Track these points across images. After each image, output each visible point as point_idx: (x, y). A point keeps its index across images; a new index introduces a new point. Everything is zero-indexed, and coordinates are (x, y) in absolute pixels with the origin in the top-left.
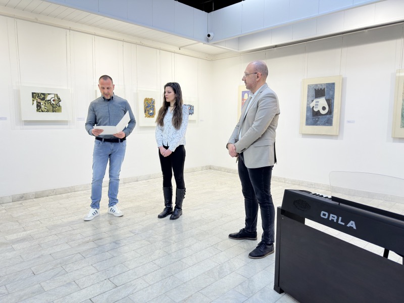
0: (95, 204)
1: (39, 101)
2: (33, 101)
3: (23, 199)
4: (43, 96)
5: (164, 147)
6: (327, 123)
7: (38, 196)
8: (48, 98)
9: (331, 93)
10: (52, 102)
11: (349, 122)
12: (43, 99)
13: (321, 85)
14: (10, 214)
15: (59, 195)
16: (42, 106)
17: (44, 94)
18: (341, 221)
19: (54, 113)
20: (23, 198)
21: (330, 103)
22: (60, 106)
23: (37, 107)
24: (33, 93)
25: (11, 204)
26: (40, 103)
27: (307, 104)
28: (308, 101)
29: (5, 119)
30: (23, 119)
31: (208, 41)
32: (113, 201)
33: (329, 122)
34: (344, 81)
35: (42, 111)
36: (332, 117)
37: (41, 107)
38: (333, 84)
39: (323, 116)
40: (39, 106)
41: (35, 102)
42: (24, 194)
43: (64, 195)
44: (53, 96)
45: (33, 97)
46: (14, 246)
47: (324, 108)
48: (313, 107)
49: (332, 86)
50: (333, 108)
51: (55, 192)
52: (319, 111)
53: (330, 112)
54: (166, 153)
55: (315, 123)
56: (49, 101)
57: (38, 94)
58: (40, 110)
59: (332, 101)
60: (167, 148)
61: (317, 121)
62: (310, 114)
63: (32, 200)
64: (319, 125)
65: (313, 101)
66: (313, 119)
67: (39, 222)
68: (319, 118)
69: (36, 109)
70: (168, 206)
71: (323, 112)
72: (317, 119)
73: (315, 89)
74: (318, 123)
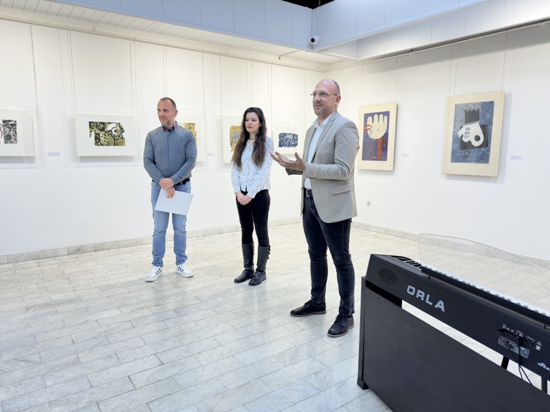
0: (158, 262)
1: (98, 131)
2: (91, 132)
3: (81, 251)
4: (102, 126)
5: (242, 192)
6: (481, 159)
7: (97, 248)
8: (109, 128)
9: (488, 116)
10: (114, 133)
11: (513, 158)
12: (103, 130)
13: (474, 104)
14: (61, 269)
15: (122, 249)
16: (102, 139)
17: (103, 123)
18: (429, 300)
19: (116, 147)
20: (79, 250)
21: (486, 129)
22: (123, 138)
23: (96, 140)
24: (90, 123)
25: (66, 257)
26: (99, 134)
27: (454, 132)
28: (455, 127)
29: (58, 154)
30: (79, 155)
31: (312, 47)
32: (181, 258)
33: (484, 158)
34: (507, 98)
35: (102, 145)
36: (489, 151)
37: (100, 140)
38: (492, 103)
39: (476, 149)
40: (97, 138)
41: (93, 133)
42: (81, 246)
43: (128, 249)
44: (114, 125)
45: (90, 127)
46: (59, 308)
47: (477, 138)
48: (462, 136)
49: (489, 106)
50: (490, 138)
51: (117, 245)
52: (470, 142)
53: (486, 144)
54: (245, 200)
55: (464, 159)
56: (109, 131)
57: (97, 123)
58: (99, 144)
59: (489, 128)
60: (245, 193)
61: (467, 156)
62: (458, 146)
63: (89, 253)
64: (470, 162)
65: (461, 127)
66: (461, 153)
67: (92, 281)
68: (469, 152)
69: (94, 141)
70: (247, 268)
71: (476, 144)
72: (467, 154)
73: (466, 111)
74: (469, 159)
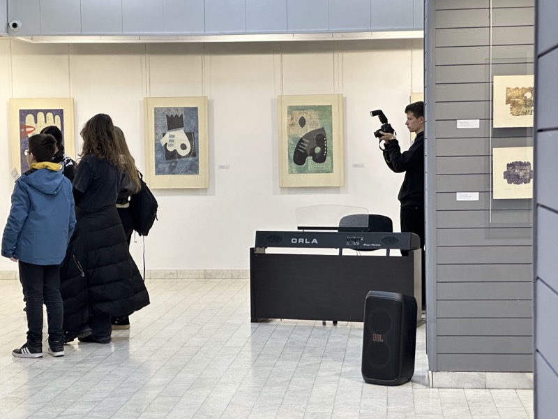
6: (190, 170)
9: (192, 123)
11: (222, 167)
13: (177, 109)
21: (192, 136)
27: (156, 140)
28: (156, 134)
33: (193, 169)
34: (209, 105)
36: (197, 160)
38: (195, 109)
39: (184, 159)
47: (183, 147)
48: (166, 144)
49: (193, 112)
50: (197, 147)
52: (175, 150)
53: (194, 153)
55: (171, 171)
59: (196, 136)
61: (174, 167)
62: (161, 155)
64: (178, 173)
65: (164, 134)
66: (167, 163)
68: (176, 162)
71: (183, 153)
72: (173, 164)
73: (167, 116)
74: (176, 170)
